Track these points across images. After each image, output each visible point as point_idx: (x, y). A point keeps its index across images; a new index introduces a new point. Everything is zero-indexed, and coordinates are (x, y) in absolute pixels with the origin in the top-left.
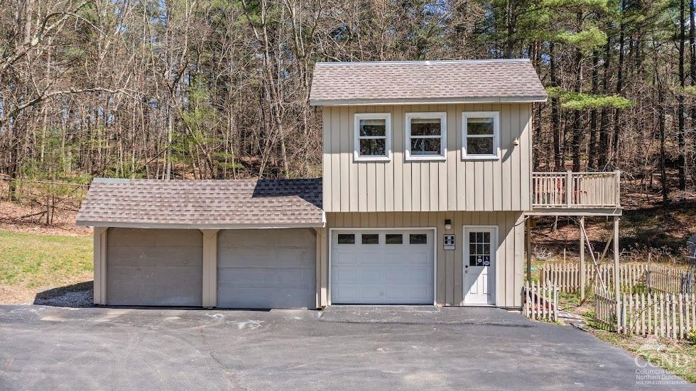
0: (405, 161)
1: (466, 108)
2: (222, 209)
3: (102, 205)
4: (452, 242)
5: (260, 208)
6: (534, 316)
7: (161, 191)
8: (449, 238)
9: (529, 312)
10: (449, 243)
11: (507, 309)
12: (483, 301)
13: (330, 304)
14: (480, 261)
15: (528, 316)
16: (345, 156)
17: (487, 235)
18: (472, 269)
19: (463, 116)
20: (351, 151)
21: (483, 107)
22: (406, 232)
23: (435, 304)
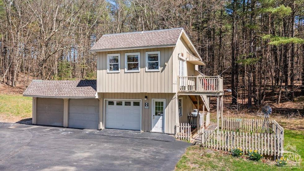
0: (125, 73)
1: (147, 50)
2: (66, 91)
3: (32, 90)
4: (148, 106)
5: (78, 91)
6: (179, 138)
7: (50, 84)
8: (147, 104)
9: (177, 136)
10: (147, 106)
11: (169, 134)
12: (160, 130)
13: (104, 128)
14: (159, 113)
15: (177, 138)
16: (104, 71)
17: (162, 103)
18: (156, 117)
19: (146, 54)
20: (106, 69)
21: (154, 50)
22: (132, 101)
23: (141, 130)
